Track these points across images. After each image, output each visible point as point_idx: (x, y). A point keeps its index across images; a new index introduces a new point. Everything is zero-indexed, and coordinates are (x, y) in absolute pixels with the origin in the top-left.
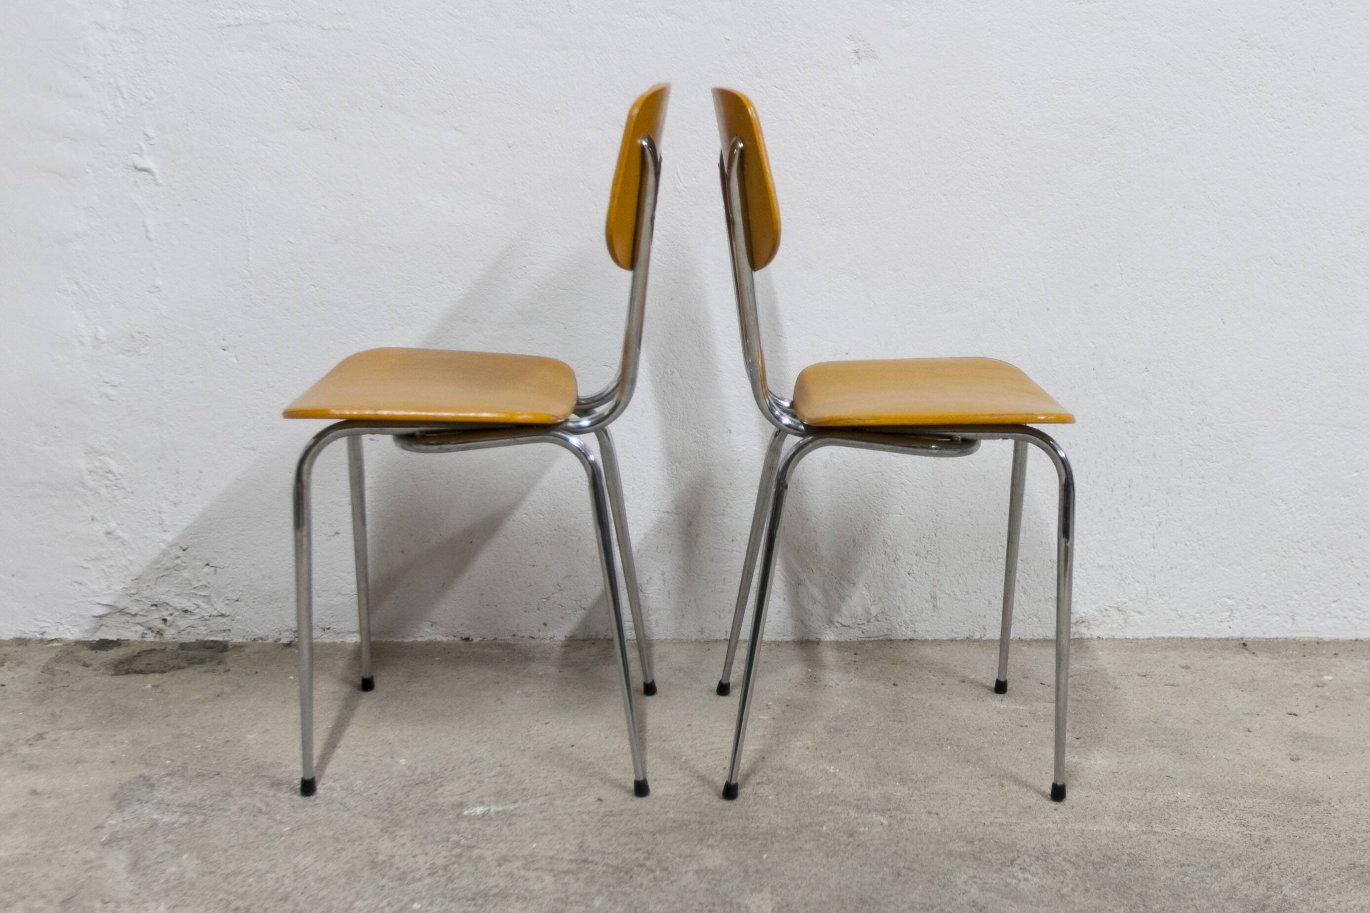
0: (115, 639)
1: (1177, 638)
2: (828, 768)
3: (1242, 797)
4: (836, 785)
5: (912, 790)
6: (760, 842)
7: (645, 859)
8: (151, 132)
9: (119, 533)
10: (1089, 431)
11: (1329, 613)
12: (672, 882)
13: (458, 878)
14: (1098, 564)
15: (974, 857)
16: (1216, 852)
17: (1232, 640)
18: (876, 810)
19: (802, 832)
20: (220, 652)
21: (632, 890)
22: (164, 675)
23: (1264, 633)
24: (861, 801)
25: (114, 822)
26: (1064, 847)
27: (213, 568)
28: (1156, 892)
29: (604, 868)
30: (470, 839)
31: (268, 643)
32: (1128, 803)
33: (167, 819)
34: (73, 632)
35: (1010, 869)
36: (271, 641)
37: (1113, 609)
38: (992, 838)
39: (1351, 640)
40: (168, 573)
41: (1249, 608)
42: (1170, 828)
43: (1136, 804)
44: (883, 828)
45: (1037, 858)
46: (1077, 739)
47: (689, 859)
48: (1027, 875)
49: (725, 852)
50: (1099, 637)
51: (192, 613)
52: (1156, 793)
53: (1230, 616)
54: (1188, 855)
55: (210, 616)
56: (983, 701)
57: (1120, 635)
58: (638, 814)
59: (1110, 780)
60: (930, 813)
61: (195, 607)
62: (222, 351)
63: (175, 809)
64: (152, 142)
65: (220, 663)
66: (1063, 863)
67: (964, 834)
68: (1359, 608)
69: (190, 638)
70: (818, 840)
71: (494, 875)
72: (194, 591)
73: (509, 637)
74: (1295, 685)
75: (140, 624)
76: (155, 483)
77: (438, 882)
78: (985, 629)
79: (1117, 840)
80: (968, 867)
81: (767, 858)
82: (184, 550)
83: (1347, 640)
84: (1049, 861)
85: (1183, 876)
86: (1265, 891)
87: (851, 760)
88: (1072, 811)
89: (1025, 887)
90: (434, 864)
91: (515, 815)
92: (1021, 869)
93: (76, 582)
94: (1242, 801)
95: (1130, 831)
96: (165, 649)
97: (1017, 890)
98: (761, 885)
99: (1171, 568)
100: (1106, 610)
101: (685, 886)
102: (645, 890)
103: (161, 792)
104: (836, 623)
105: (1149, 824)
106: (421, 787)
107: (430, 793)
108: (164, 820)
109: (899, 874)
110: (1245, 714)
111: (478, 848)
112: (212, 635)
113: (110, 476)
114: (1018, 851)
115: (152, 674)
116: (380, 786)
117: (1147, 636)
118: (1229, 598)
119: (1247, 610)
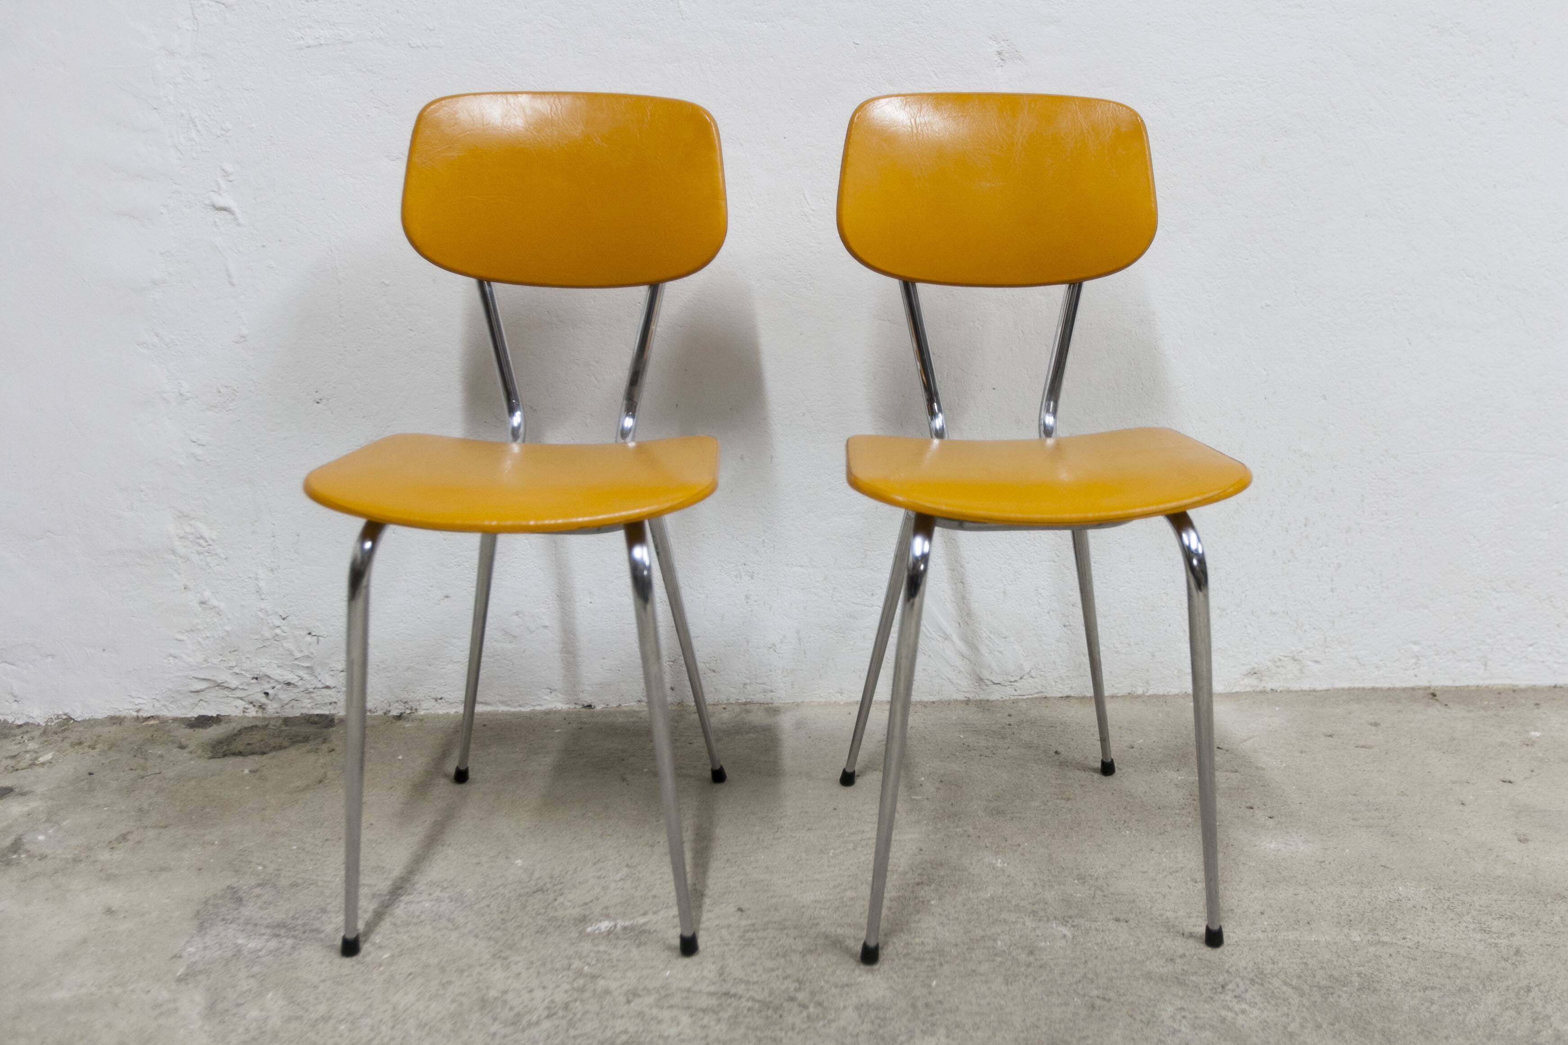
0: (215, 715)
1: (1358, 689)
2: (994, 861)
3: (1474, 892)
4: (1006, 885)
5: (1093, 889)
6: (927, 963)
7: (796, 990)
8: (229, 168)
9: (215, 603)
10: (1261, 467)
11: (1525, 657)
12: (829, 1022)
13: (580, 1020)
14: (1271, 611)
15: (1180, 981)
16: (1460, 969)
17: (1419, 689)
18: (1055, 918)
19: (973, 949)
20: (326, 727)
21: (783, 1034)
22: (265, 756)
23: (1454, 681)
24: (1037, 905)
25: (193, 950)
26: (1281, 964)
27: (315, 637)
28: (1401, 1027)
29: (750, 1004)
30: (593, 965)
31: (377, 716)
32: (1344, 903)
33: (252, 945)
34: (170, 709)
35: (1222, 997)
36: (380, 713)
37: (1287, 659)
38: (1195, 955)
39: (1549, 687)
40: (269, 643)
41: (1436, 655)
42: (1400, 935)
43: (1354, 904)
44: (1067, 942)
45: (1253, 982)
46: (1271, 818)
47: (846, 989)
48: (1244, 1006)
49: (888, 979)
50: (1272, 690)
51: (295, 686)
52: (1374, 888)
53: (1416, 663)
54: (1429, 974)
55: (314, 688)
56: (1157, 771)
57: (1295, 686)
58: (785, 929)
59: (1318, 872)
60: (1117, 920)
61: (298, 679)
62: (316, 404)
63: (263, 931)
64: (231, 178)
65: (325, 741)
66: (1284, 988)
67: (1161, 949)
68: (1558, 652)
69: (295, 712)
70: (993, 961)
71: (622, 1017)
72: (296, 662)
73: (633, 704)
74: (1502, 744)
75: (241, 699)
76: (250, 548)
77: (558, 1026)
78: (1147, 683)
79: (1342, 954)
80: (1174, 995)
81: (937, 985)
82: (284, 619)
83: (1546, 687)
84: (1266, 985)
85: (1429, 1004)
86: (1532, 1024)
87: (1020, 849)
88: (1282, 914)
89: (1244, 1022)
90: (552, 1001)
91: (644, 931)
92: (1235, 997)
93: (171, 655)
94: (1476, 898)
95: (1354, 942)
96: (267, 725)
97: (1235, 1026)
98: (933, 1025)
99: (1352, 613)
100: (1280, 660)
101: (844, 1028)
102: (798, 1033)
103: (249, 908)
104: (986, 681)
105: (1373, 930)
106: (539, 895)
107: (549, 904)
108: (250, 946)
109: (1093, 1007)
110: (1454, 782)
111: (604, 978)
112: (317, 708)
113: (201, 541)
114: (1228, 971)
115: (251, 757)
116: (493, 896)
117: (1325, 687)
118: (1415, 643)
119: (1435, 657)
